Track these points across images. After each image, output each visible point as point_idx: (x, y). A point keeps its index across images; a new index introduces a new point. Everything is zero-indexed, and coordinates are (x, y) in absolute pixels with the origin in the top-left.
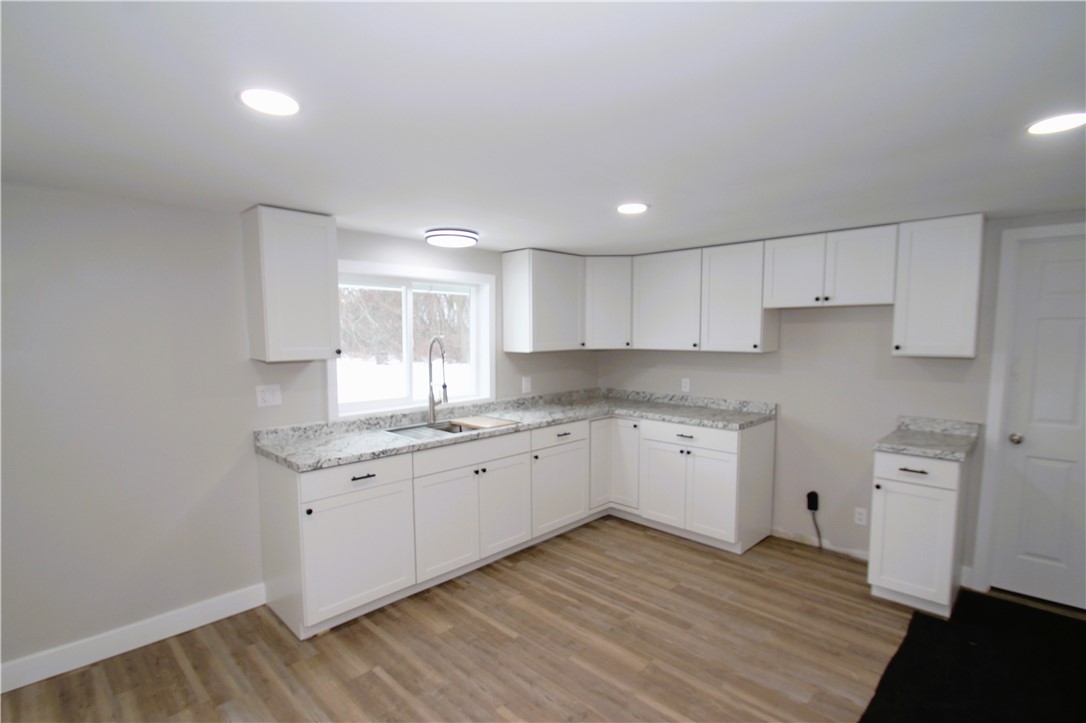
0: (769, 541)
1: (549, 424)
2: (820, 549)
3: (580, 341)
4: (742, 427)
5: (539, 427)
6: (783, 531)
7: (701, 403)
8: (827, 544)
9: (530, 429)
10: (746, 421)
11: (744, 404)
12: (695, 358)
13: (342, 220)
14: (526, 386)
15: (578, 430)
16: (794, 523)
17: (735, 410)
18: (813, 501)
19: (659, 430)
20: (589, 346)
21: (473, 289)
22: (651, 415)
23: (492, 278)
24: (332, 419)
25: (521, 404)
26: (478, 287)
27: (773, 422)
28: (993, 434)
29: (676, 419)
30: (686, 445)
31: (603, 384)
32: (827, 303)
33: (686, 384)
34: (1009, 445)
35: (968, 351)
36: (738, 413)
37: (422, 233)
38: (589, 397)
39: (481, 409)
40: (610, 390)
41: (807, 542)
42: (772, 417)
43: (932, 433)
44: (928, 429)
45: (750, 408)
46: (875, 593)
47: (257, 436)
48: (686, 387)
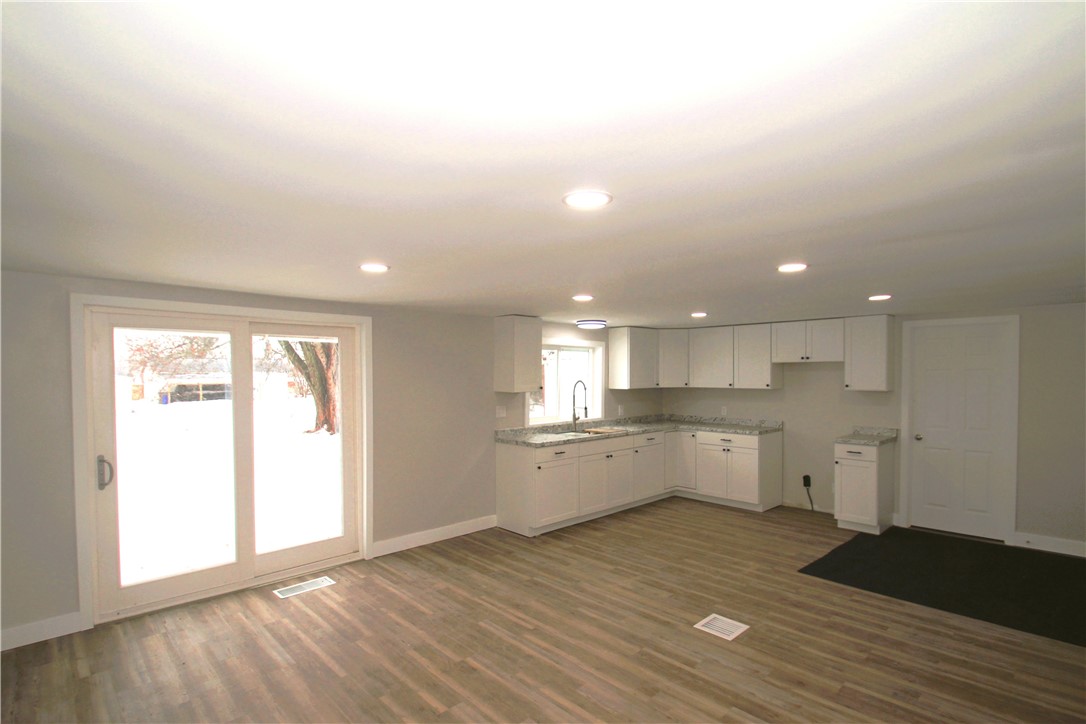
0: (780, 508)
1: (644, 432)
2: (813, 511)
3: (655, 383)
4: (760, 433)
5: (638, 434)
6: (789, 502)
7: (734, 422)
8: (816, 508)
9: (633, 434)
10: (763, 432)
11: (762, 422)
12: (730, 393)
13: (544, 318)
14: (620, 411)
15: (659, 437)
16: (796, 497)
17: (757, 426)
18: (807, 481)
19: (709, 437)
20: (661, 386)
21: (591, 350)
22: (703, 428)
23: (604, 343)
24: (526, 426)
25: (618, 423)
26: (594, 349)
27: (780, 433)
28: (904, 435)
29: (720, 430)
30: (727, 445)
31: (666, 412)
32: (808, 361)
33: (724, 411)
34: (916, 441)
35: (883, 387)
36: (758, 427)
37: (575, 322)
38: (659, 419)
39: (597, 423)
40: (672, 416)
41: (805, 508)
42: (780, 429)
43: (872, 435)
44: (869, 433)
45: (766, 425)
46: (840, 525)
47: (496, 432)
48: (724, 412)
